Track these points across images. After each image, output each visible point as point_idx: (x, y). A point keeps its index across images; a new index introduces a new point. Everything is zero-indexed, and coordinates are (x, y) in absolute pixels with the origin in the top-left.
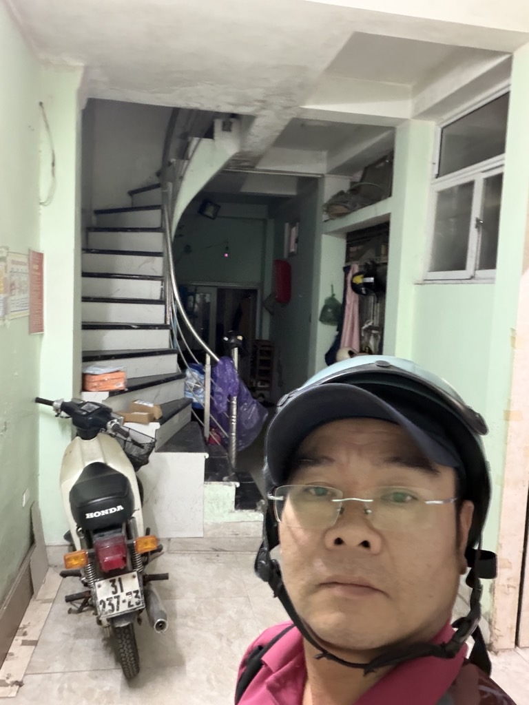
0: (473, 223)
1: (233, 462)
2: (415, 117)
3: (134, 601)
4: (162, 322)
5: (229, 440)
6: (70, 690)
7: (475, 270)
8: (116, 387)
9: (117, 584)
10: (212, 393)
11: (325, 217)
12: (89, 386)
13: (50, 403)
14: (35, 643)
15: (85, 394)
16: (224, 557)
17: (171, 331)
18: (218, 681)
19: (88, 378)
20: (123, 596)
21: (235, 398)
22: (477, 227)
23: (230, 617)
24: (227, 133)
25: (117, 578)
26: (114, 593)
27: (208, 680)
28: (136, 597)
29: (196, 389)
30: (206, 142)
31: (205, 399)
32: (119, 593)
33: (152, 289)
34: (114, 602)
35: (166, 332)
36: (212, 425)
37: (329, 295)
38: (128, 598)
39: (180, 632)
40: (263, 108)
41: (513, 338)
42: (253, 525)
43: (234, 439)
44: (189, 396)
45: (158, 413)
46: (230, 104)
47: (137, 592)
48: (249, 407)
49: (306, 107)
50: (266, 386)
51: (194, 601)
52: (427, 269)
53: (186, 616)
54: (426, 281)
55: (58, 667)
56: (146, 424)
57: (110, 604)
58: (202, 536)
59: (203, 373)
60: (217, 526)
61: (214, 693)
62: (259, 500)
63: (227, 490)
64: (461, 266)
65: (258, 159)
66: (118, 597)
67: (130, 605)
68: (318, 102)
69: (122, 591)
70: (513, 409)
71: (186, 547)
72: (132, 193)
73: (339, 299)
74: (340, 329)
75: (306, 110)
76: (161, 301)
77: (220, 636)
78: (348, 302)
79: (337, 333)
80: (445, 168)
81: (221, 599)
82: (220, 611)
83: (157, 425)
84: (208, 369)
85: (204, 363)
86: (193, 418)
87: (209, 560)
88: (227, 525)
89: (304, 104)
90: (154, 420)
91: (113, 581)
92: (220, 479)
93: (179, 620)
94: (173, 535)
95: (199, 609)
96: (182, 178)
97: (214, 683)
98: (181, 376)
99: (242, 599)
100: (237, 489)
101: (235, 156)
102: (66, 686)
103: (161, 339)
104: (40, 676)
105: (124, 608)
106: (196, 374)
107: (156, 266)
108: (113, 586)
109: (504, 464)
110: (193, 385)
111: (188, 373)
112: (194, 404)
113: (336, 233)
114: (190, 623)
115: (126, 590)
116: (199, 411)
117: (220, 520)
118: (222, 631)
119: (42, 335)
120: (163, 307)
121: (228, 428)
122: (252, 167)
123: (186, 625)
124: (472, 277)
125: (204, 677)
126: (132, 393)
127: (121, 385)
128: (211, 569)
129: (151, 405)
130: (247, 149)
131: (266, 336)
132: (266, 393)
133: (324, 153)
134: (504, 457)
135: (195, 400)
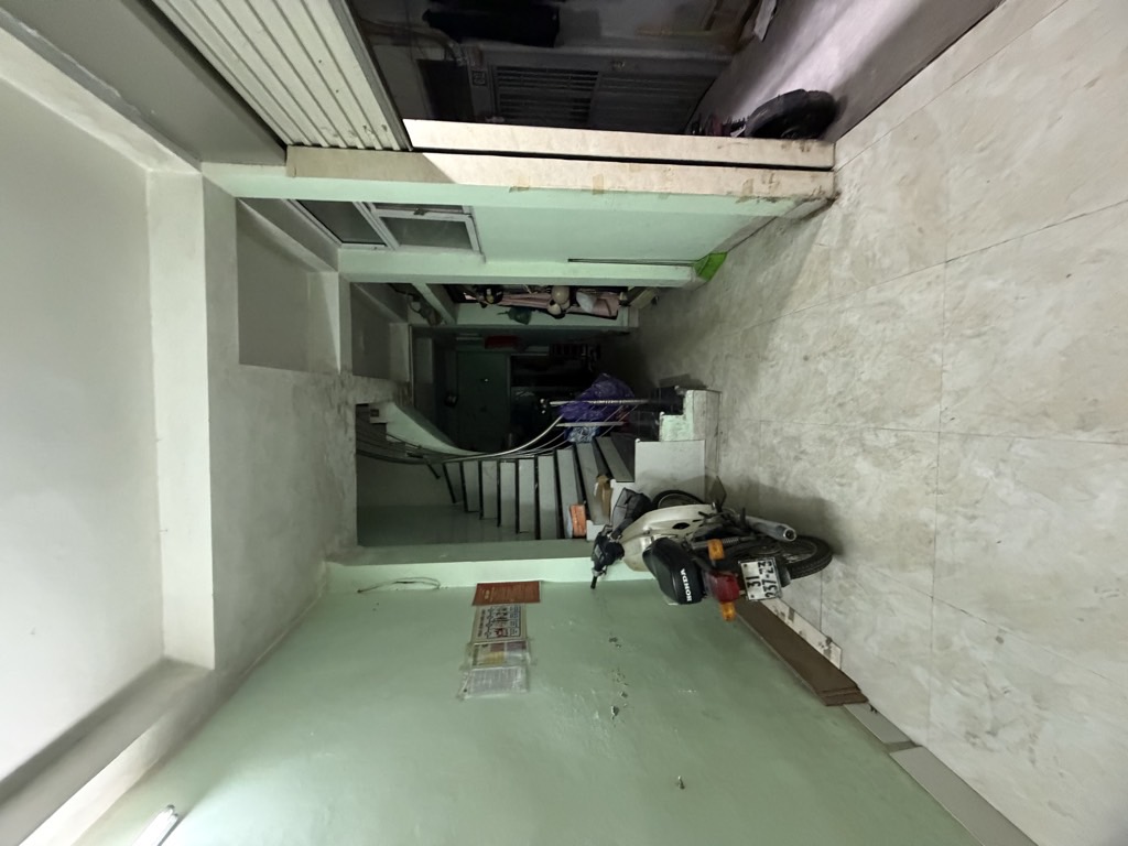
0: (419, 217)
1: (643, 401)
2: (336, 270)
3: (767, 567)
4: (532, 461)
5: (625, 405)
6: (839, 603)
7: (463, 213)
8: (583, 513)
9: (751, 581)
10: (588, 421)
11: (443, 323)
12: (581, 534)
13: (595, 579)
14: (792, 611)
15: (589, 538)
16: (723, 428)
17: (540, 454)
18: (842, 476)
19: (577, 534)
20: (763, 577)
21: (590, 402)
22: (422, 214)
23: (780, 443)
24: (381, 412)
25: (746, 581)
26: (759, 585)
27: (842, 485)
28: (764, 564)
29: (585, 434)
30: (390, 429)
31: (592, 426)
32: (760, 580)
33: (507, 469)
34: (767, 585)
35: (541, 459)
36: (613, 419)
37: (507, 316)
38: (764, 573)
39: (790, 491)
40: (347, 403)
41: (520, 189)
42: (696, 399)
43: (624, 401)
44: (590, 438)
45: (604, 479)
46: (346, 432)
47: (759, 564)
48: (598, 390)
49: (339, 367)
50: (584, 349)
51: (761, 469)
52: (469, 251)
53: (776, 481)
54: (481, 252)
55: (815, 603)
56: (612, 490)
57: (770, 588)
58: (703, 442)
59: (572, 428)
60: (696, 430)
61: (855, 484)
62: (675, 392)
63: (667, 422)
64: (462, 225)
65: (401, 384)
66: (764, 581)
67: (771, 572)
68: (334, 359)
69: (757, 577)
70: (591, 186)
71: (713, 456)
72: (437, 477)
73: (508, 309)
74: (534, 309)
75: (343, 367)
76: (516, 462)
77: (797, 459)
78: (510, 304)
79: (537, 311)
80: (376, 240)
81: (761, 445)
82: (773, 449)
83: (613, 482)
84: (568, 425)
85: (563, 427)
86: (608, 435)
87: (726, 441)
88: (695, 421)
89: (336, 370)
90: (608, 482)
91: (749, 584)
92: (658, 428)
93: (779, 486)
94: (703, 464)
95: (770, 467)
96: (420, 447)
97: (844, 481)
98: (574, 447)
99: (763, 427)
100: (666, 413)
101: (398, 405)
102: (835, 605)
103: (546, 462)
104: (823, 621)
105: (773, 577)
106: (572, 434)
107: (489, 466)
108: (753, 584)
109: (647, 193)
110: (581, 436)
111: (573, 440)
112: (597, 435)
113: (455, 316)
114: (783, 479)
115: (757, 573)
116: (601, 430)
117: (691, 427)
118: (792, 454)
119: (542, 582)
120: (520, 461)
121: (616, 406)
122: (408, 385)
123: (784, 483)
124: (471, 217)
125: (837, 488)
126: (588, 497)
127: (582, 508)
128: (734, 444)
129: (597, 485)
130: (391, 397)
131: (547, 349)
132: (590, 349)
133: (391, 325)
134: (642, 193)
135: (593, 434)
